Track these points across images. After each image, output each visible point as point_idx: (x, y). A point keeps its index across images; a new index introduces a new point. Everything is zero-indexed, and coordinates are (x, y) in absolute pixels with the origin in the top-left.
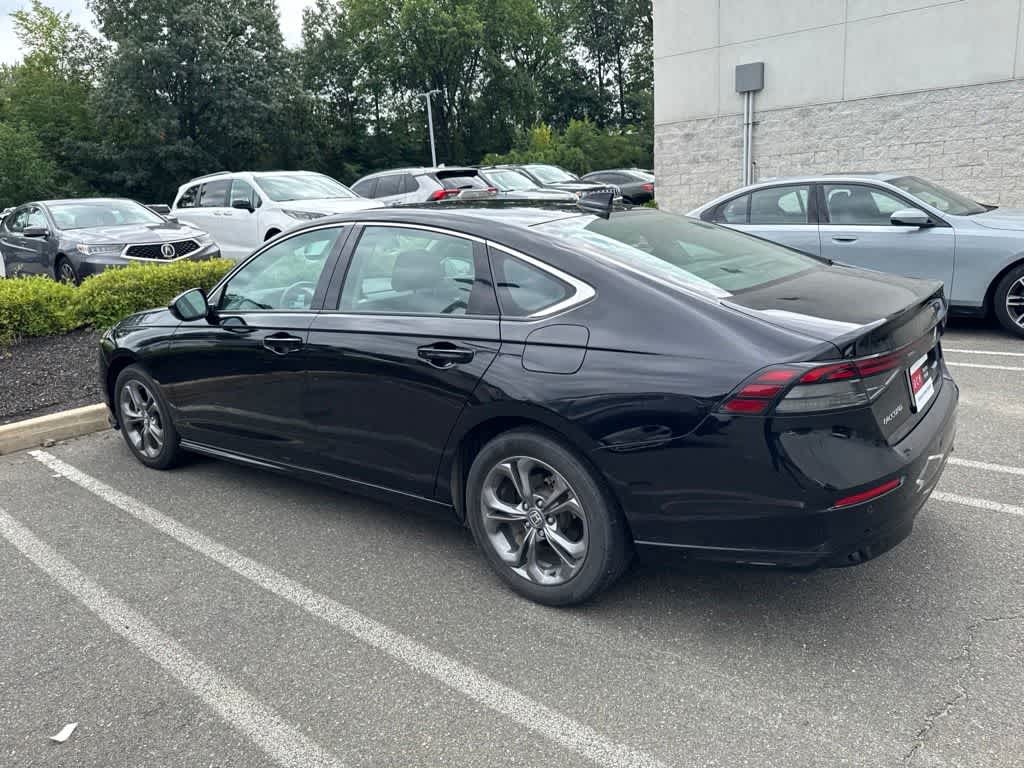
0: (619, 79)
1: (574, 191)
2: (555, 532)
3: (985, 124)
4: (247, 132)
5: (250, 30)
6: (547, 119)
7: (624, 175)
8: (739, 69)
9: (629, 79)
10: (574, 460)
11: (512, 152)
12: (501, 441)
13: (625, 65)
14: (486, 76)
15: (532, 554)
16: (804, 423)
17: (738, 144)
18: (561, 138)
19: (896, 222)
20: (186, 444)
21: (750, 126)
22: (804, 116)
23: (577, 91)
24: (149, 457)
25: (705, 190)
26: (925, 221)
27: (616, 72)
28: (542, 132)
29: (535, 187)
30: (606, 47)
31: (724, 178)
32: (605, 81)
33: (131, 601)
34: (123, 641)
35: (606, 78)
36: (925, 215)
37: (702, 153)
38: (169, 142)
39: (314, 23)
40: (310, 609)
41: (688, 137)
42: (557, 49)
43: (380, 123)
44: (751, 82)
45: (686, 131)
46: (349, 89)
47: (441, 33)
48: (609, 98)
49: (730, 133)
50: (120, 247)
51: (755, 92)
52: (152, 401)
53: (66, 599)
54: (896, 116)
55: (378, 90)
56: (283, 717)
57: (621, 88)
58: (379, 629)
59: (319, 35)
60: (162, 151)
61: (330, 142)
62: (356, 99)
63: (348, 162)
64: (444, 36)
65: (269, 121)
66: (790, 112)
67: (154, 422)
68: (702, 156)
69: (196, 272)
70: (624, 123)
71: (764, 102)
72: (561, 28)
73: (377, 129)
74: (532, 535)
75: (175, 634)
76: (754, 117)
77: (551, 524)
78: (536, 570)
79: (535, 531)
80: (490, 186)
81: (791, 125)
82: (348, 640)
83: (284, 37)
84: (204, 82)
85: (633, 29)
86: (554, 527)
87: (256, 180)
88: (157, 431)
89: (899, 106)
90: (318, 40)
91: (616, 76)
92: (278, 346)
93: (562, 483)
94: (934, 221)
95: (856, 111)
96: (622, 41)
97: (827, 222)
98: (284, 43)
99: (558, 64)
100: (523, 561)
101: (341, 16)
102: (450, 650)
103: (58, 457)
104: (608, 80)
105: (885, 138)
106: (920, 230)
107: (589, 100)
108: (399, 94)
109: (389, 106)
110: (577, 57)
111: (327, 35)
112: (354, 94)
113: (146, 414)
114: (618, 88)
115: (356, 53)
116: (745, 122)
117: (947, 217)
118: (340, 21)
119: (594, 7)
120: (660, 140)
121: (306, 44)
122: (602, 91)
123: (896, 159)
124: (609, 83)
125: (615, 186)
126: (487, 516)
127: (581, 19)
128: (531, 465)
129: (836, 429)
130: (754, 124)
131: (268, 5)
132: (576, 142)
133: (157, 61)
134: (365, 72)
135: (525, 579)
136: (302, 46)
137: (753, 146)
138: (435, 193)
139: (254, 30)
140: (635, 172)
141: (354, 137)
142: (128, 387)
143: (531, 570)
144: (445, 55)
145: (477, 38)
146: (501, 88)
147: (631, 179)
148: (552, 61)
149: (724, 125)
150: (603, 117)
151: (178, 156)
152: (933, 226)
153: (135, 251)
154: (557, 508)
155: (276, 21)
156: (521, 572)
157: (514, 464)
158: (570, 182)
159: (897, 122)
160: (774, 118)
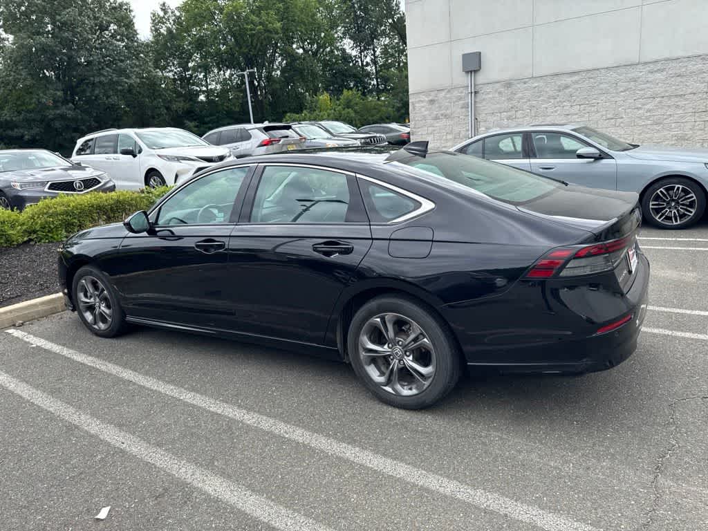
0: (374, 62)
1: (356, 139)
2: (412, 361)
3: (622, 92)
4: (114, 100)
5: (113, 27)
6: (326, 89)
7: (388, 128)
8: (464, 56)
9: (381, 61)
10: (425, 313)
11: (305, 112)
12: (373, 304)
13: (378, 53)
14: (282, 60)
15: (395, 377)
17: (465, 106)
18: (338, 102)
19: (580, 156)
20: (130, 318)
21: (473, 94)
22: (508, 87)
23: (346, 70)
24: (100, 330)
25: (444, 137)
26: (597, 155)
27: (372, 57)
28: (324, 97)
29: (329, 136)
30: (365, 40)
31: (456, 129)
32: (365, 64)
33: (120, 426)
34: (122, 451)
35: (365, 61)
36: (598, 152)
37: (442, 112)
38: (56, 107)
39: (159, 22)
40: (248, 422)
41: (432, 102)
42: (332, 41)
43: (209, 93)
44: (473, 64)
45: (431, 98)
46: (186, 69)
47: (251, 30)
48: (368, 75)
49: (460, 99)
50: (43, 184)
51: (475, 71)
52: (103, 290)
53: (71, 428)
54: (567, 87)
55: (206, 69)
56: (252, 491)
57: (376, 68)
58: (299, 431)
59: (163, 31)
60: (51, 114)
61: (174, 107)
62: (191, 75)
63: (187, 119)
64: (254, 32)
65: (130, 91)
66: (498, 85)
67: (104, 305)
68: (442, 115)
69: (106, 200)
70: (379, 92)
71: (481, 78)
72: (333, 26)
73: (207, 97)
74: (395, 364)
75: (159, 445)
76: (475, 88)
77: (408, 356)
78: (398, 387)
79: (397, 361)
80: (300, 136)
81: (500, 93)
82: (281, 440)
83: (138, 32)
84: (80, 64)
85: (383, 28)
86: (411, 358)
87: (136, 133)
88: (107, 311)
89: (569, 80)
90: (163, 34)
91: (372, 60)
92: (206, 248)
94: (603, 155)
95: (541, 84)
96: (375, 35)
97: (535, 156)
98: (138, 36)
99: (332, 51)
100: (389, 382)
101: (179, 18)
102: (352, 441)
103: (29, 333)
104: (367, 62)
105: (560, 101)
106: (594, 161)
107: (354, 76)
108: (222, 72)
109: (215, 81)
110: (345, 47)
111: (169, 30)
112: (190, 72)
113: (98, 300)
114: (374, 68)
115: (190, 43)
116: (470, 91)
117: (611, 152)
118: (178, 20)
119: (356, 12)
120: (413, 104)
121: (154, 37)
122: (363, 70)
123: (568, 115)
124: (368, 64)
125: (382, 135)
126: (363, 354)
127: (347, 20)
128: (395, 319)
129: (591, 285)
130: (476, 93)
131: (125, 9)
132: (348, 105)
133: (43, 49)
134: (197, 56)
135: (391, 393)
136: (151, 38)
137: (475, 107)
138: (262, 142)
139: (116, 27)
140: (394, 126)
141: (191, 103)
142: (84, 281)
143: (395, 387)
144: (254, 44)
145: (277, 33)
146: (294, 69)
147: (392, 130)
148: (328, 49)
149: (456, 93)
150: (365, 88)
151: (63, 117)
152: (602, 158)
153: (55, 186)
154: (413, 345)
155: (132, 21)
156: (388, 389)
157: (383, 319)
158: (352, 133)
159: (567, 91)
160: (488, 89)
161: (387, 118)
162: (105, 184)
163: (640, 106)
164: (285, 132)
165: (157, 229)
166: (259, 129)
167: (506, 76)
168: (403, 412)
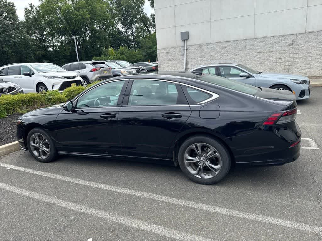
0: (132, 34)
1: (133, 69)
3: (248, 50)
4: (6, 49)
5: (5, 14)
7: (145, 64)
8: (181, 33)
9: (135, 34)
10: (217, 142)
11: (102, 56)
13: (134, 31)
14: (89, 32)
15: (202, 170)
17: (182, 55)
18: (117, 52)
19: (241, 76)
21: (186, 50)
22: (201, 47)
23: (120, 38)
24: (42, 159)
25: (173, 69)
26: (248, 76)
27: (132, 32)
28: (111, 49)
29: (121, 67)
30: (128, 24)
31: (179, 65)
32: (128, 35)
33: (76, 202)
34: (83, 213)
35: (128, 34)
36: (248, 74)
37: (172, 58)
39: (29, 13)
40: (138, 195)
41: (167, 53)
42: (113, 24)
44: (185, 37)
45: (167, 51)
46: (43, 35)
47: (75, 18)
48: (130, 40)
49: (180, 52)
51: (186, 40)
52: (45, 140)
53: (51, 205)
54: (225, 47)
55: (53, 36)
56: (156, 224)
57: (133, 37)
58: (164, 197)
59: (31, 17)
61: (37, 53)
62: (45, 38)
63: (44, 59)
64: (77, 19)
65: (15, 45)
66: (196, 46)
67: (45, 147)
68: (172, 59)
69: (26, 98)
70: (136, 48)
71: (189, 43)
72: (113, 18)
73: (53, 49)
74: (201, 165)
75: (100, 209)
76: (186, 48)
78: (203, 175)
79: (202, 164)
80: (109, 67)
81: (197, 50)
82: (159, 202)
83: (18, 17)
85: (136, 19)
86: (209, 162)
88: (47, 150)
89: (225, 45)
90: (31, 19)
91: (131, 33)
92: (106, 118)
95: (215, 46)
96: (133, 23)
98: (18, 19)
99: (113, 29)
100: (198, 173)
101: (39, 11)
102: (189, 200)
103: (2, 163)
104: (129, 34)
105: (223, 53)
106: (246, 79)
107: (124, 40)
108: (60, 37)
109: (58, 41)
110: (119, 27)
111: (34, 16)
112: (44, 37)
113: (41, 144)
114: (132, 37)
115: (45, 23)
116: (184, 49)
117: (253, 75)
119: (123, 12)
120: (159, 53)
121: (26, 19)
122: (128, 38)
123: (226, 59)
124: (129, 35)
125: (144, 67)
126: (186, 162)
127: (120, 15)
128: (202, 145)
130: (187, 49)
131: (11, 6)
132: (122, 53)
134: (48, 29)
135: (199, 178)
136: (25, 20)
137: (187, 55)
138: (92, 69)
139: (7, 14)
141: (45, 51)
142: (34, 136)
143: (201, 175)
144: (77, 24)
145: (88, 20)
146: (96, 36)
147: (148, 65)
148: (111, 28)
149: (178, 49)
150: (129, 46)
152: (250, 77)
154: (210, 157)
155: (15, 11)
156: (198, 176)
157: (196, 146)
158: (131, 66)
159: (226, 49)
160: (192, 48)
161: (140, 60)
162: (19, 89)
163: (255, 56)
164: (102, 65)
165: (76, 110)
166: (89, 63)
167: (200, 42)
168: (206, 186)
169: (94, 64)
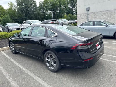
5: (33, 4)
6: (66, 14)
8: (86, 8)
11: (62, 18)
14: (59, 9)
16: (82, 51)
17: (86, 17)
22: (94, 13)
23: (70, 11)
24: (13, 52)
30: (73, 6)
34: (3, 74)
37: (82, 18)
38: (24, 17)
40: (25, 71)
41: (81, 16)
42: (67, 6)
43: (47, 15)
44: (88, 10)
48: (73, 12)
49: (85, 15)
50: (15, 29)
52: (13, 46)
54: (105, 13)
55: (47, 11)
56: (18, 84)
58: (32, 74)
59: (41, 5)
60: (23, 18)
61: (42, 17)
64: (55, 5)
65: (35, 14)
66: (92, 13)
71: (89, 12)
72: (68, 4)
74: (51, 63)
76: (88, 14)
80: (58, 22)
84: (28, 10)
86: (53, 62)
88: (14, 50)
91: (74, 9)
92: (25, 40)
93: (54, 57)
94: (107, 26)
95: (100, 13)
98: (37, 6)
99: (68, 8)
100: (50, 66)
102: (39, 77)
105: (104, 16)
108: (50, 11)
109: (48, 13)
110: (70, 7)
111: (42, 5)
112: (44, 12)
113: (13, 48)
115: (45, 7)
117: (109, 25)
118: (43, 3)
119: (72, 1)
126: (46, 61)
127: (70, 3)
128: (50, 55)
131: (35, 2)
132: (69, 17)
133: (23, 8)
134: (46, 9)
136: (39, 6)
137: (88, 17)
141: (44, 16)
142: (11, 44)
145: (58, 5)
146: (61, 11)
147: (75, 21)
151: (25, 18)
153: (17, 29)
154: (53, 60)
156: (50, 68)
158: (67, 21)
159: (105, 14)
164: (55, 21)
167: (94, 11)
169: (52, 21)
